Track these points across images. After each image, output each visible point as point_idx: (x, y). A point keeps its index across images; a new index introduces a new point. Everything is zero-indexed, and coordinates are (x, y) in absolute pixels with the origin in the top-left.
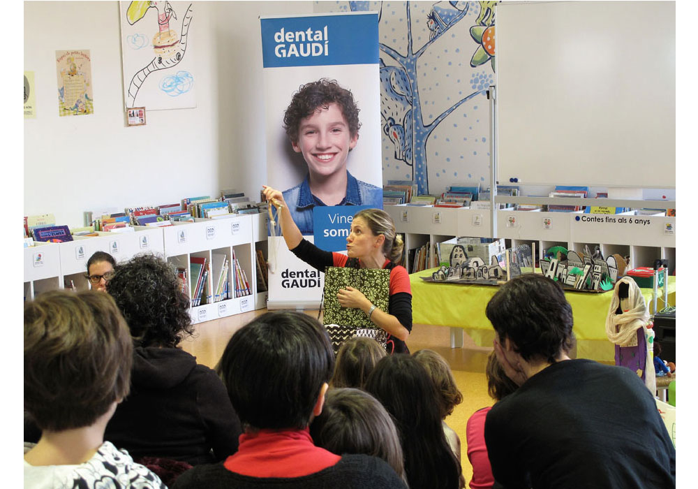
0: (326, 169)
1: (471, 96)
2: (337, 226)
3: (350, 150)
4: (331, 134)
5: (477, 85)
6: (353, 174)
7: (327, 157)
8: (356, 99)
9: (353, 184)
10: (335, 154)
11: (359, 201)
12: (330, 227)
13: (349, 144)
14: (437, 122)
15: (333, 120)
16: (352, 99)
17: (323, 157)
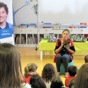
0: (2, 21)
1: (25, 6)
2: (4, 33)
3: (7, 17)
4: (3, 14)
5: (27, 3)
6: (7, 22)
7: (2, 18)
8: (8, 6)
9: (7, 24)
10: (3, 18)
11: (9, 27)
12: (3, 33)
13: (6, 16)
14: (17, 11)
15: (3, 11)
16: (7, 6)
17: (1, 18)
